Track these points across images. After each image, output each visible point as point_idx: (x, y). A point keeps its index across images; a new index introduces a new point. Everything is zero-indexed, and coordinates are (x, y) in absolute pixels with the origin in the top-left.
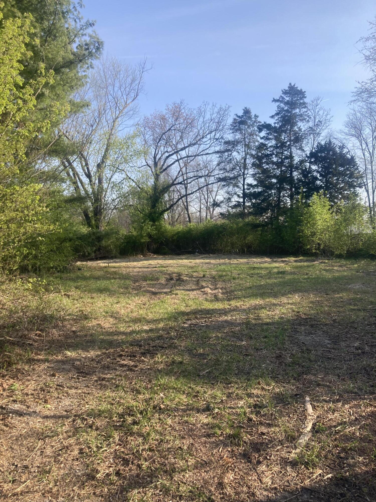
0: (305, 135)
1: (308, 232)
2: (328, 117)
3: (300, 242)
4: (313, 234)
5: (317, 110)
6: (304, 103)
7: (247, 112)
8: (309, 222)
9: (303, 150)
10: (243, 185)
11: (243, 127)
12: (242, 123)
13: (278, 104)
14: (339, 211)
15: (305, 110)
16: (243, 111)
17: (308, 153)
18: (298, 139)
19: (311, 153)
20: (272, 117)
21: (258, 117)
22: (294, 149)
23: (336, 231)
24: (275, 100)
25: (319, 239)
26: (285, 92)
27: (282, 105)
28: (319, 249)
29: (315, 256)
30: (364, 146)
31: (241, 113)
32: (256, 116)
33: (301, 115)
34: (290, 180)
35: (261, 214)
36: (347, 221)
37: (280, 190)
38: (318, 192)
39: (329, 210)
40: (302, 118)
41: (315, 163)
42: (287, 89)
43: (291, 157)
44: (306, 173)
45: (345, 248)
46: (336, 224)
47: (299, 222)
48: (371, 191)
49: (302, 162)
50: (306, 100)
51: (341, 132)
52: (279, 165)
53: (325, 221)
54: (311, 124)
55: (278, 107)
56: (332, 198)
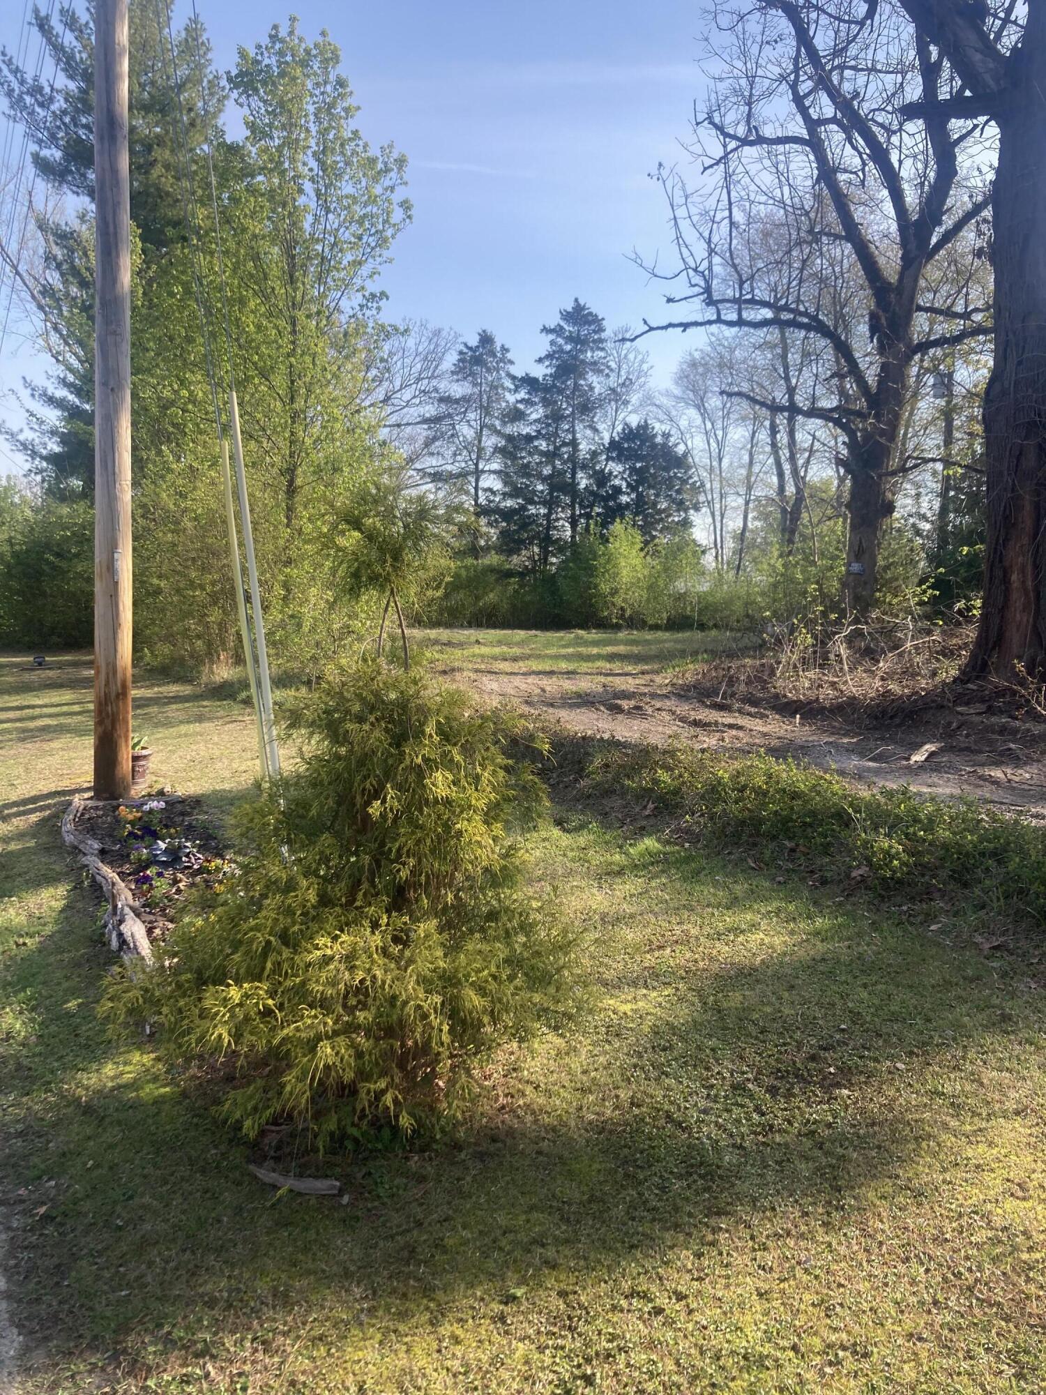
0: (601, 402)
1: (605, 588)
2: (645, 367)
3: (591, 605)
4: (614, 592)
5: (624, 352)
6: (601, 341)
7: (486, 339)
8: (607, 571)
9: (596, 430)
10: (476, 488)
11: (477, 369)
12: (477, 361)
13: (551, 337)
14: (656, 553)
15: (602, 354)
16: (477, 338)
17: (607, 441)
18: (586, 408)
19: (612, 442)
20: (540, 360)
21: (507, 350)
22: (579, 427)
23: (651, 588)
24: (546, 330)
25: (624, 600)
26: (567, 316)
27: (560, 341)
28: (622, 616)
29: (617, 627)
30: (709, 426)
31: (474, 341)
32: (505, 350)
33: (595, 363)
34: (571, 488)
35: (517, 551)
36: (669, 572)
37: (551, 503)
38: (622, 517)
39: (642, 550)
40: (596, 367)
41: (618, 459)
42: (570, 309)
43: (574, 443)
44: (602, 478)
45: (665, 615)
46: (651, 575)
47: (591, 571)
48: (717, 513)
49: (594, 454)
50: (603, 335)
51: (668, 394)
52: (551, 456)
53: (634, 568)
54: (612, 381)
55: (552, 343)
56: (646, 529)
